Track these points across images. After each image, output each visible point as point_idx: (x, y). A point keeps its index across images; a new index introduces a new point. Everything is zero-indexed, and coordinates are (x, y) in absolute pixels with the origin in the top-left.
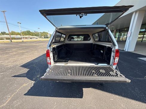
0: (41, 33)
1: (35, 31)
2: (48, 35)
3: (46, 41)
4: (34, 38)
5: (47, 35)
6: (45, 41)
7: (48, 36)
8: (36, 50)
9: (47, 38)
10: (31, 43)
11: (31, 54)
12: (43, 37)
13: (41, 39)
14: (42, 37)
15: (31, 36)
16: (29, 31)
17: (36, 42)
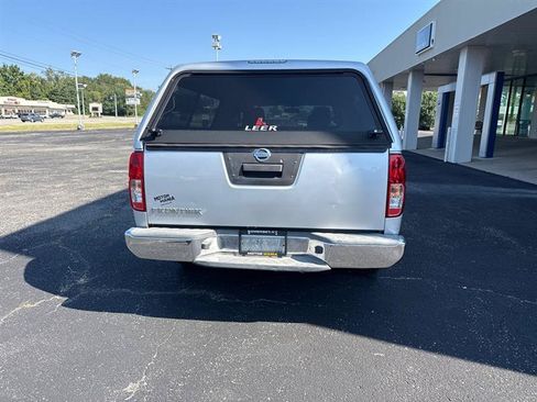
0: (84, 80)
1: (49, 72)
2: (128, 93)
3: (115, 131)
4: (42, 110)
5: (124, 98)
6: (110, 131)
7: (129, 102)
8: (61, 179)
9: (122, 113)
10: (26, 140)
11: (33, 199)
12: (100, 106)
13: (83, 121)
14: (92, 105)
15: (23, 102)
16: (14, 70)
17: (57, 139)
